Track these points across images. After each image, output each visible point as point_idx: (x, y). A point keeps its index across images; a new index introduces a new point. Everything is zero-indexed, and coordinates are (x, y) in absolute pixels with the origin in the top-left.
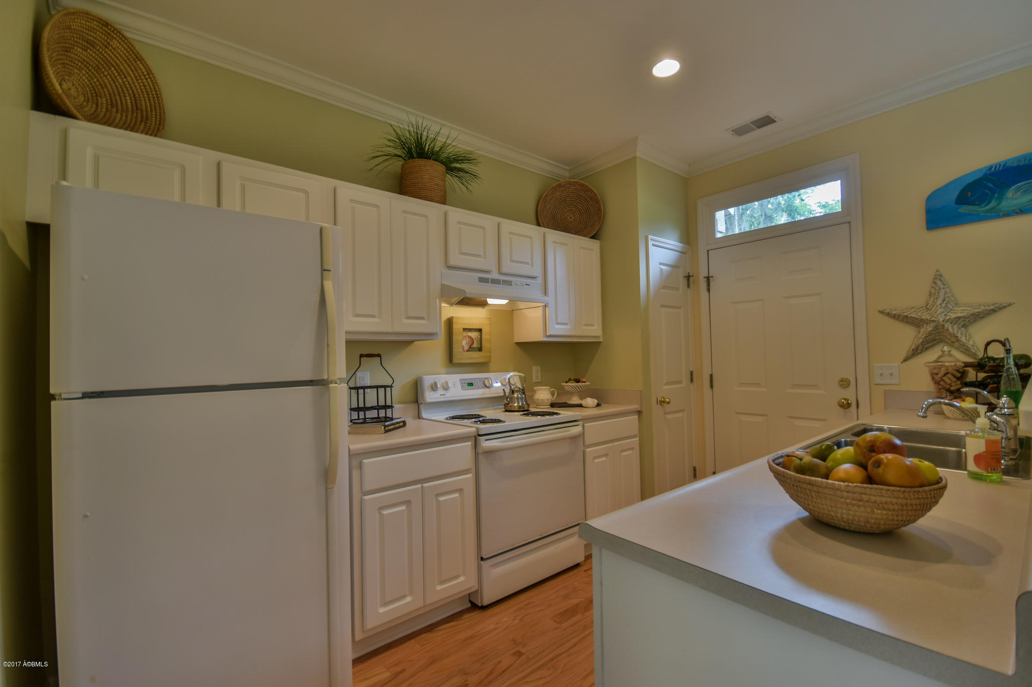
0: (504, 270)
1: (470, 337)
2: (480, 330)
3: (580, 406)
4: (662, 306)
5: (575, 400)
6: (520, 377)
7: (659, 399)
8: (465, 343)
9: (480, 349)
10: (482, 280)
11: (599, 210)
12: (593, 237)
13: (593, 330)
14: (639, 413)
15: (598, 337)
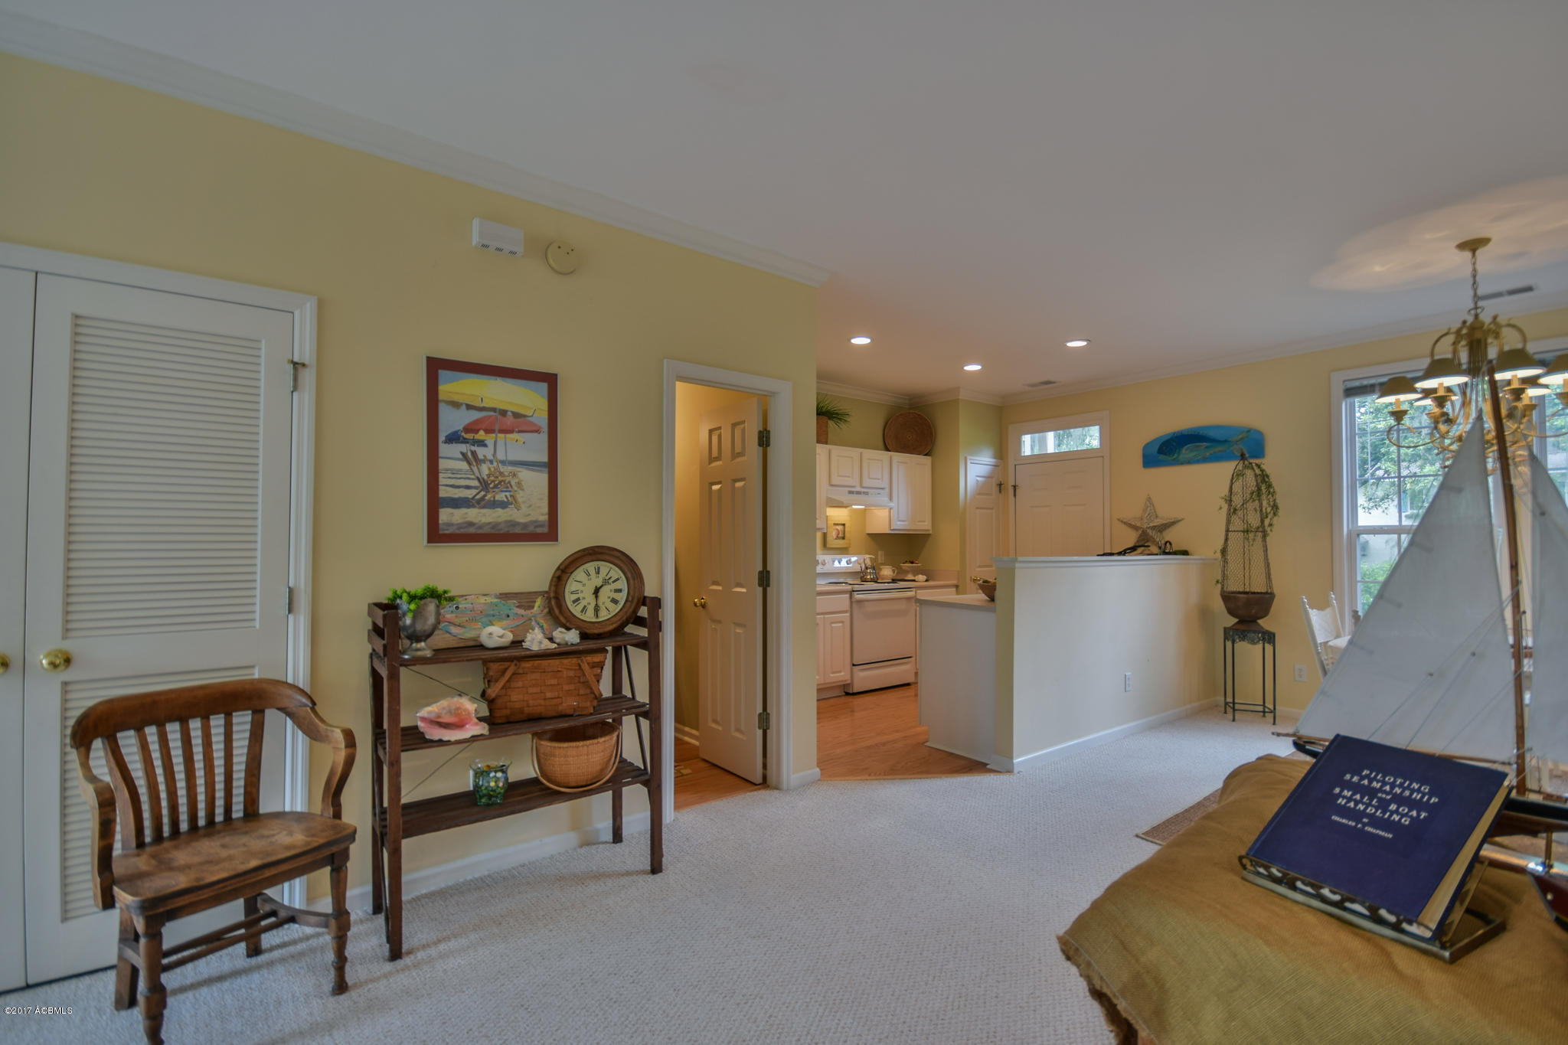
0: (864, 485)
1: (837, 530)
2: (844, 525)
3: (914, 581)
4: (977, 508)
5: (910, 577)
6: (871, 558)
7: (973, 577)
8: (834, 534)
9: (843, 538)
10: (851, 492)
11: (931, 434)
12: (926, 455)
13: (924, 525)
14: (957, 586)
15: (928, 530)
